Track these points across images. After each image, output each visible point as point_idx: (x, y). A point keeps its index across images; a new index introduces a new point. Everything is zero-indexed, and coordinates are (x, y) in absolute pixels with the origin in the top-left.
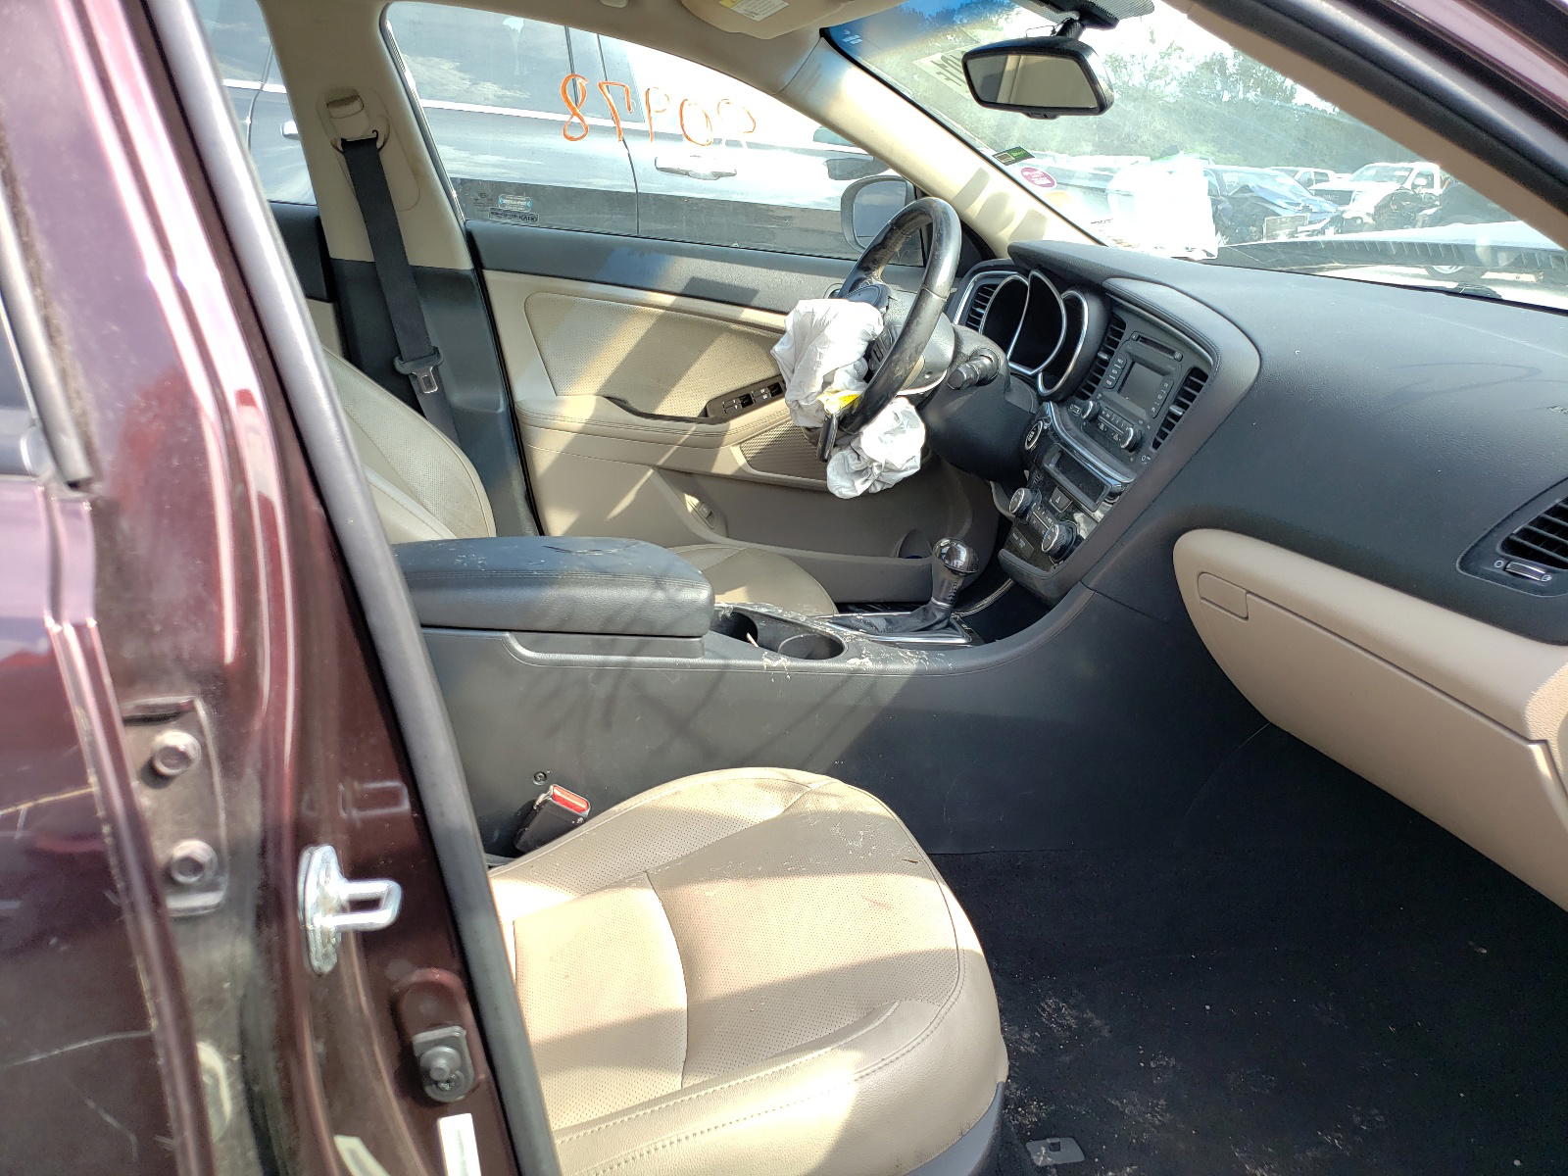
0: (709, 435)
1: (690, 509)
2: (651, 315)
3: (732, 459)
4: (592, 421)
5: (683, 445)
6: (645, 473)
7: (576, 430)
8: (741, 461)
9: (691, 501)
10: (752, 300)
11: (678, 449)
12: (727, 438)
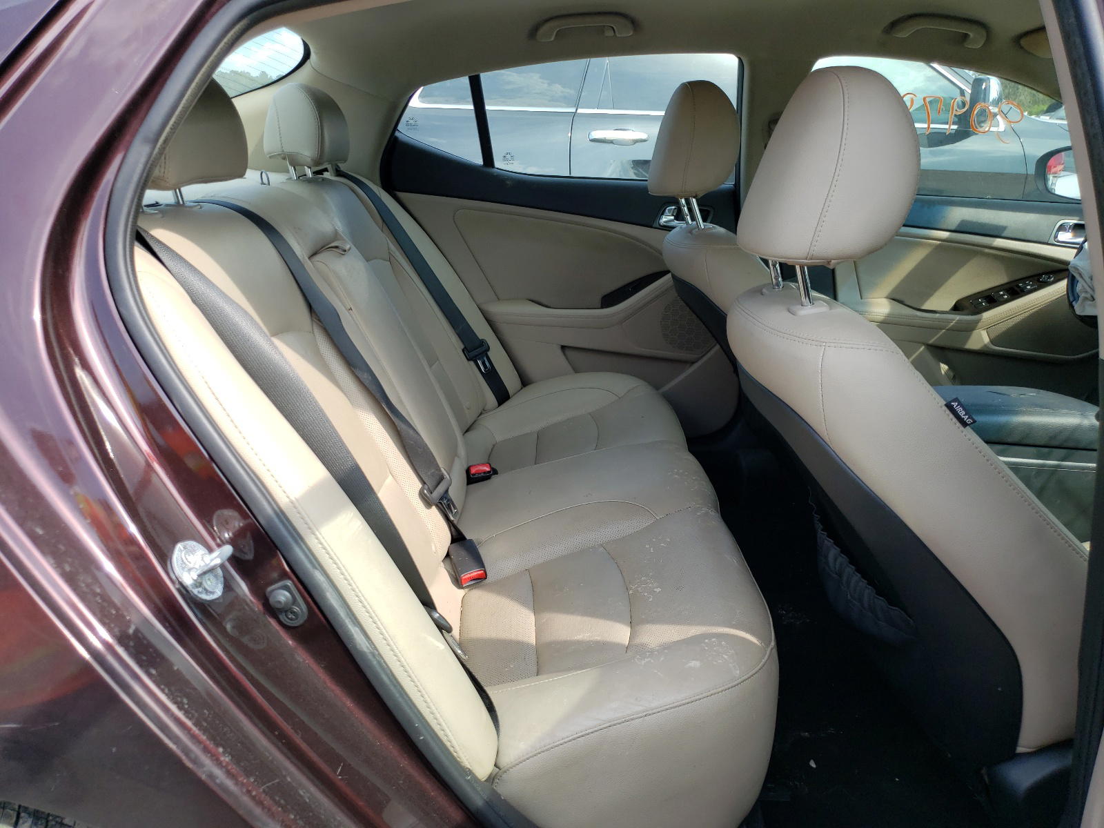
0: (968, 322)
1: (943, 372)
2: (930, 245)
3: (981, 339)
4: (889, 315)
5: (948, 330)
6: (920, 348)
7: (880, 320)
8: (986, 340)
9: (944, 368)
10: (1002, 233)
11: (944, 333)
12: (980, 325)
